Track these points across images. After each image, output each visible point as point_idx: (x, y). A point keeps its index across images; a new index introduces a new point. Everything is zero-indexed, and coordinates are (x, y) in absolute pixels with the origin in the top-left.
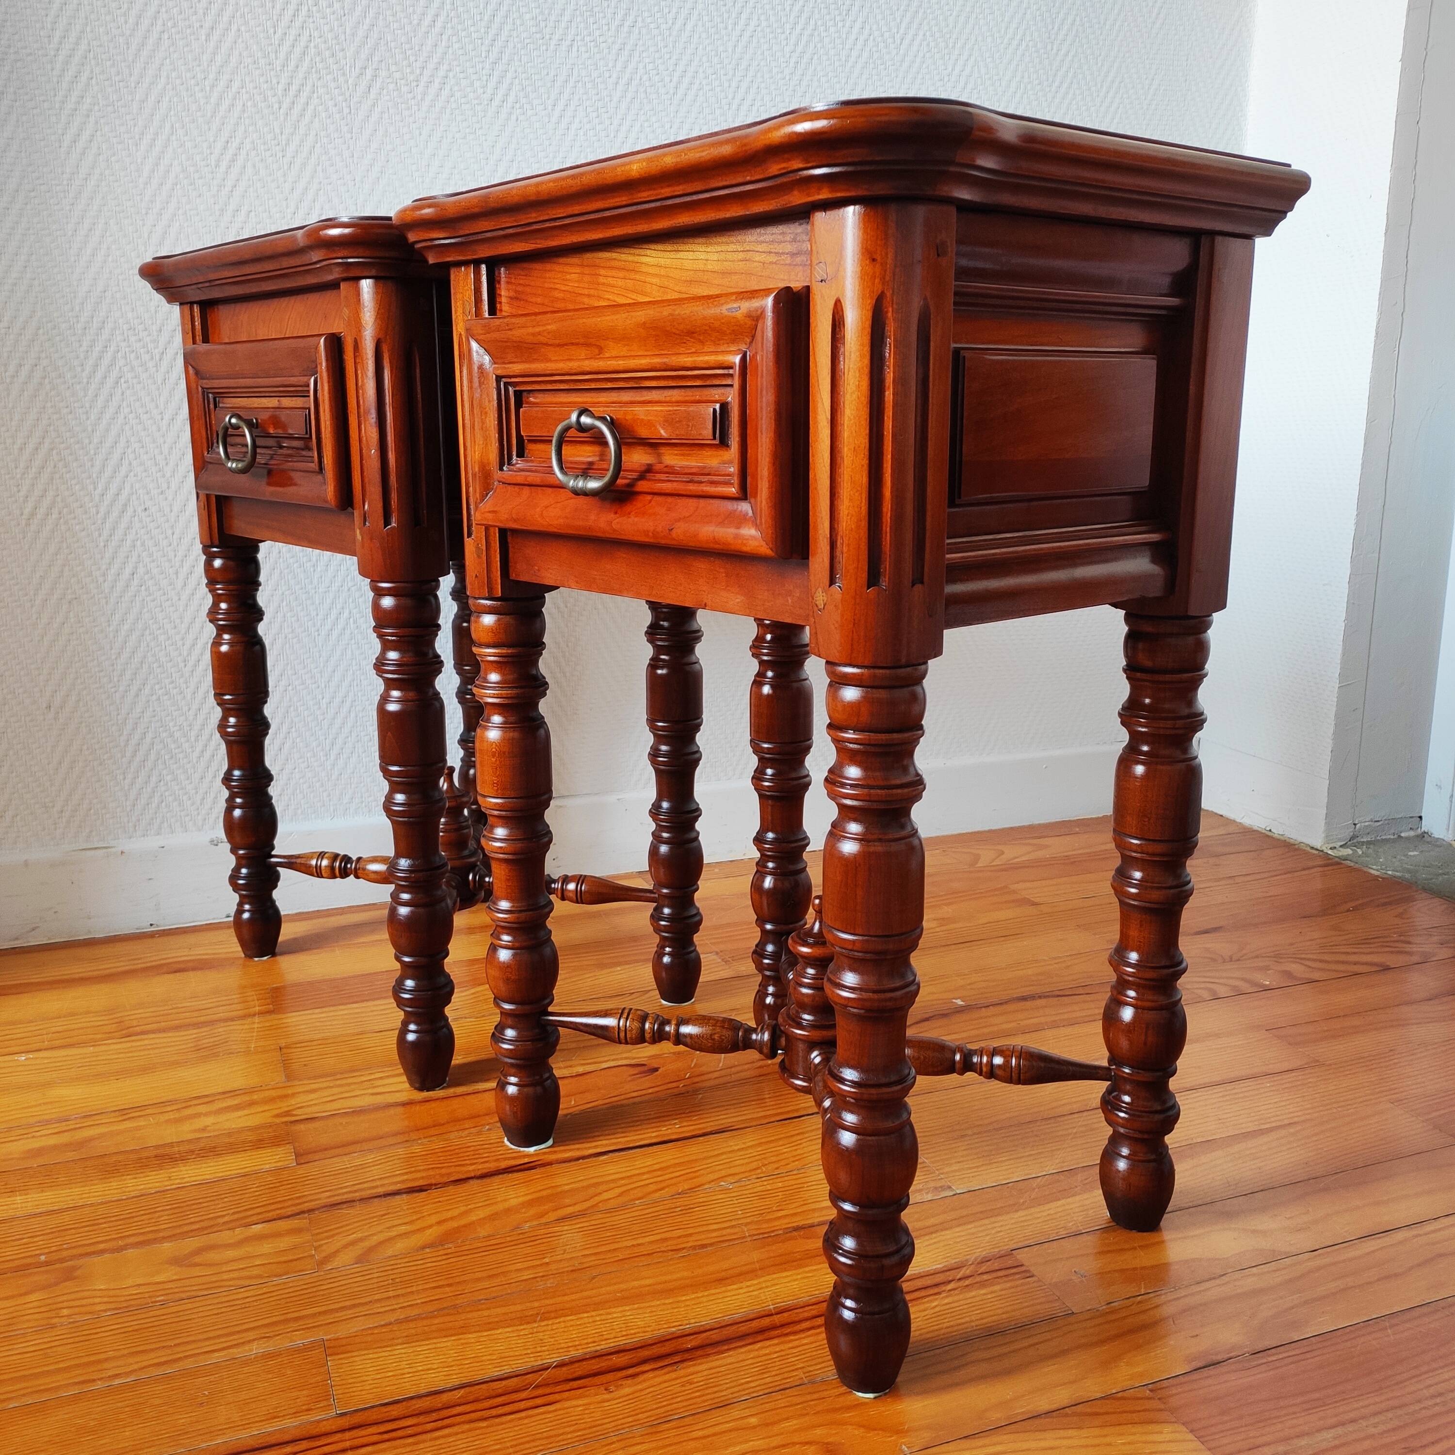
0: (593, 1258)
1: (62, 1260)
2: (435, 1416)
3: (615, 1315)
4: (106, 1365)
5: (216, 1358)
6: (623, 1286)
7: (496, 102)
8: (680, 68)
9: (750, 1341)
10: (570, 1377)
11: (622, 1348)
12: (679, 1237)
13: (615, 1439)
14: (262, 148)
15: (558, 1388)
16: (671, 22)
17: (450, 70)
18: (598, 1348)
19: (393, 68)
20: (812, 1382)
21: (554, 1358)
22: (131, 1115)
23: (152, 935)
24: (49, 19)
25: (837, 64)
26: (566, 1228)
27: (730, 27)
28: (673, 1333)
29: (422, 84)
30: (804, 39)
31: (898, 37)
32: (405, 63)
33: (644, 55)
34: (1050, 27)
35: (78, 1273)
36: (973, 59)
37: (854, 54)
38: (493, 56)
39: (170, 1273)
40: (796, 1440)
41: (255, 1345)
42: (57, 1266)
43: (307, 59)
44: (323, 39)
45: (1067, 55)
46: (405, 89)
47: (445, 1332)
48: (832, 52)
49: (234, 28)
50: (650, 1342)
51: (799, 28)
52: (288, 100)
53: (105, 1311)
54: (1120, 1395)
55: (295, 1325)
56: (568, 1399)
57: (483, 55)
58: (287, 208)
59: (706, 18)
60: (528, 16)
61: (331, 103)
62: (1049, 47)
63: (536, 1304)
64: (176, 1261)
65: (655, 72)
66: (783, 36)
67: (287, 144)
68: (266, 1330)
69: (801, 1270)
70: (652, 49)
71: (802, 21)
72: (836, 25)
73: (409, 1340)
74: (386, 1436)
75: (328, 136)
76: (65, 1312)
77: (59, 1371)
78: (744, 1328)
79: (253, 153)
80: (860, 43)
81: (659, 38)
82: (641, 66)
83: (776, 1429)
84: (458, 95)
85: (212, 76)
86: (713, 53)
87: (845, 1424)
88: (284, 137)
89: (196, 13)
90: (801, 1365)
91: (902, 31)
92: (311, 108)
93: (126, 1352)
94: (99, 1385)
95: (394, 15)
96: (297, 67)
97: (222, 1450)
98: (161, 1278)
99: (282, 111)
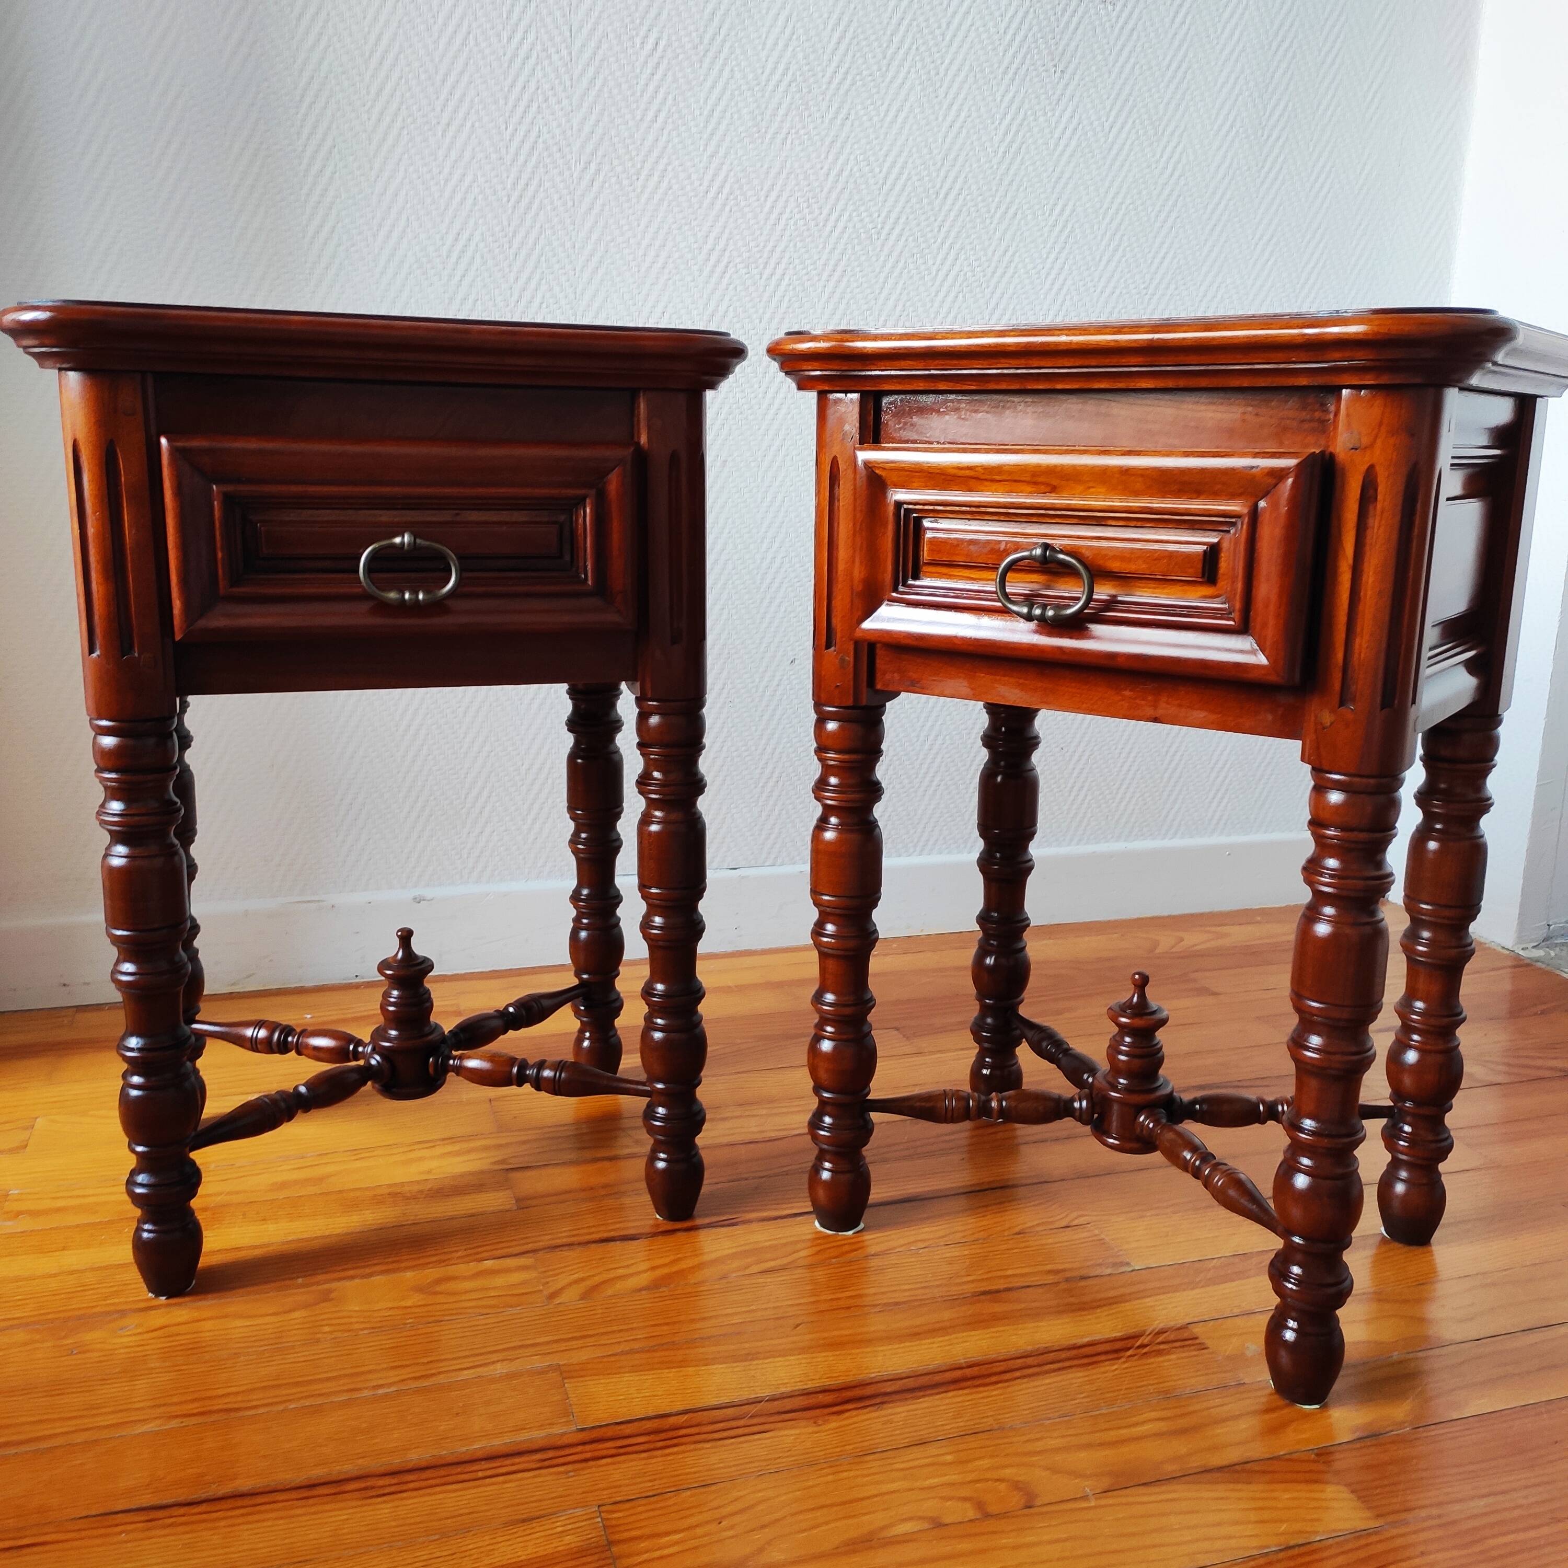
0: (795, 1308)
1: (317, 1284)
2: (663, 1436)
4: (370, 1376)
5: (469, 1374)
7: (711, 195)
8: (890, 159)
9: (943, 1390)
10: (784, 1410)
11: (826, 1388)
12: (874, 1293)
13: (825, 1465)
14: (491, 239)
15: (772, 1419)
16: (882, 114)
17: (670, 164)
18: (806, 1387)
19: (616, 162)
20: (1002, 1429)
22: (362, 1155)
23: (357, 986)
24: (299, 116)
25: (1045, 153)
26: (766, 1280)
27: (940, 119)
28: (872, 1378)
29: (642, 178)
30: (1014, 128)
31: (1107, 125)
32: (627, 157)
33: (856, 146)
34: (1262, 113)
35: (333, 1295)
36: (1181, 146)
37: (1063, 143)
38: (710, 149)
39: (415, 1299)
40: (988, 1476)
41: (499, 1365)
42: (314, 1288)
43: (536, 153)
44: (551, 135)
45: (1278, 138)
46: (626, 182)
47: (667, 1364)
48: (1040, 141)
49: (469, 124)
50: (852, 1384)
51: (1008, 118)
52: (516, 194)
53: (361, 1330)
54: (1287, 1457)
55: (530, 1351)
56: (780, 1429)
57: (701, 148)
59: (917, 110)
60: (745, 111)
61: (556, 197)
62: (1260, 133)
63: (747, 1345)
64: (419, 1289)
65: (865, 163)
66: (993, 127)
67: (514, 236)
68: (506, 1354)
69: (989, 1331)
70: (864, 141)
71: (1012, 111)
72: (1045, 114)
73: (635, 1369)
74: (622, 1451)
75: (552, 228)
76: (327, 1329)
77: (328, 1379)
78: (938, 1378)
79: (482, 245)
80: (1068, 132)
81: (871, 130)
82: (852, 157)
83: (970, 1466)
84: (676, 187)
85: (446, 171)
86: (923, 144)
87: (1032, 1466)
88: (511, 229)
89: (433, 110)
90: (992, 1413)
91: (1111, 119)
92: (537, 201)
93: (385, 1366)
94: (366, 1393)
95: (618, 111)
96: (526, 161)
97: (480, 1454)
98: (409, 1303)
99: (510, 205)
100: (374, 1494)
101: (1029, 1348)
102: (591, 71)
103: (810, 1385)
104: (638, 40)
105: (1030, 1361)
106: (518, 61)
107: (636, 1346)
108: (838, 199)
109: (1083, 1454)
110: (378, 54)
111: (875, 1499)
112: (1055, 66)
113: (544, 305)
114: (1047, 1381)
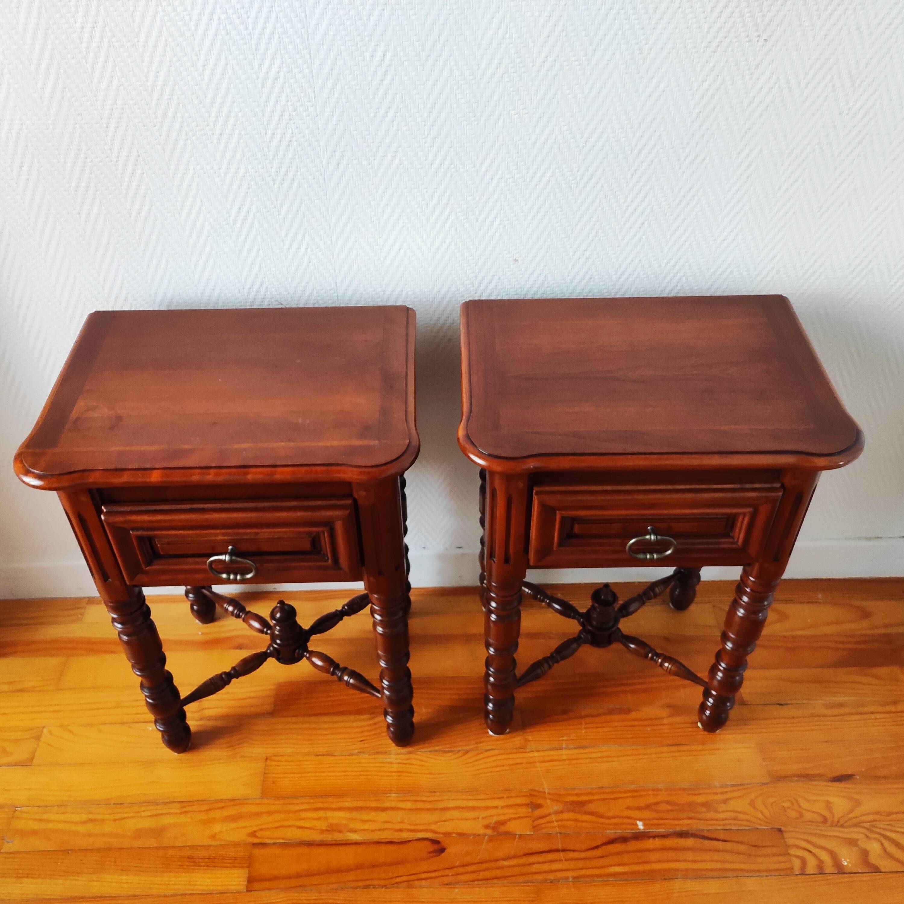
7: (434, 167)
8: (591, 127)
14: (264, 210)
17: (400, 147)
19: (356, 149)
25: (738, 110)
27: (640, 91)
29: (378, 158)
32: (365, 145)
33: (561, 119)
37: (757, 100)
38: (433, 133)
43: (291, 149)
44: (302, 135)
46: (365, 163)
49: (237, 132)
51: (706, 84)
52: (280, 178)
57: (426, 133)
58: (284, 246)
59: (619, 86)
60: (463, 101)
61: (310, 178)
65: (568, 132)
66: (690, 93)
67: (281, 207)
70: (568, 115)
71: (710, 79)
72: (743, 78)
75: (310, 199)
79: (258, 215)
80: (764, 92)
81: (575, 105)
82: (557, 128)
84: (406, 163)
85: (224, 166)
86: (623, 112)
88: (278, 202)
89: (208, 125)
92: (296, 182)
95: (355, 111)
96: (284, 155)
99: (276, 186)
102: (330, 83)
104: (368, 54)
106: (270, 81)
108: (543, 161)
110: (158, 87)
112: (759, 36)
113: (309, 250)
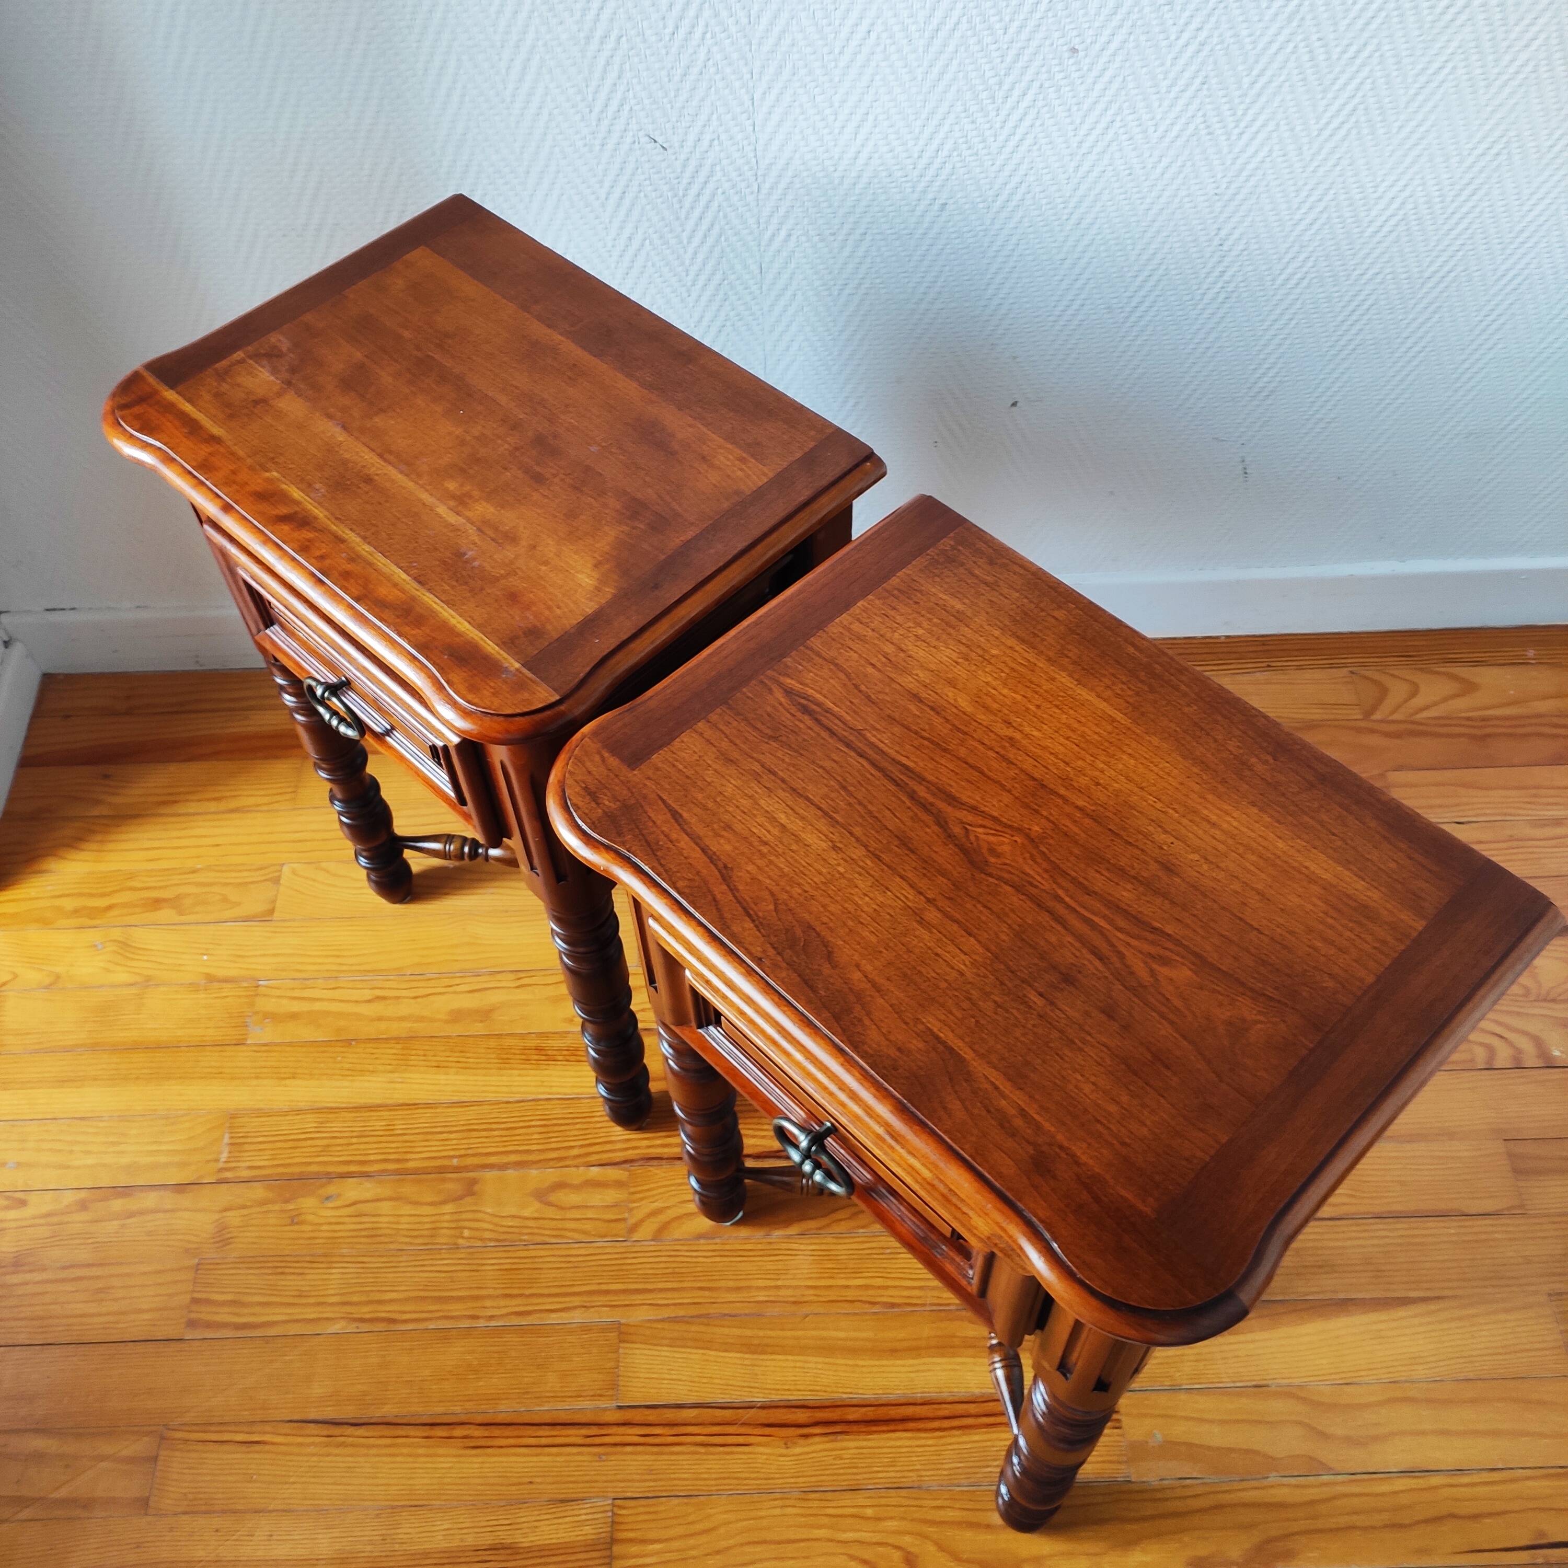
0: (812, 1292)
1: (466, 1169)
2: (675, 1430)
3: (810, 1365)
5: (554, 1318)
6: (824, 1333)
9: (894, 1428)
10: (765, 1421)
11: (806, 1403)
12: (879, 1287)
13: (777, 1496)
15: (754, 1431)
18: (791, 1398)
20: (919, 1488)
21: (759, 1397)
26: (802, 1247)
28: (842, 1399)
35: (477, 1188)
39: (533, 1209)
40: (890, 1541)
41: (578, 1313)
42: (464, 1175)
50: (827, 1403)
53: (490, 1240)
55: (603, 1299)
56: (759, 1444)
64: (538, 1194)
68: (585, 1298)
73: (674, 1343)
74: (642, 1440)
76: (466, 1233)
83: (883, 1525)
87: (927, 1537)
90: (919, 1467)
93: (499, 1292)
94: (482, 1323)
97: (547, 1419)
98: (526, 1213)
100: (472, 1444)
101: (977, 1391)
103: (795, 1396)
105: (972, 1409)
107: (681, 1312)
109: (969, 1534)
111: (802, 1544)
114: (976, 1438)
